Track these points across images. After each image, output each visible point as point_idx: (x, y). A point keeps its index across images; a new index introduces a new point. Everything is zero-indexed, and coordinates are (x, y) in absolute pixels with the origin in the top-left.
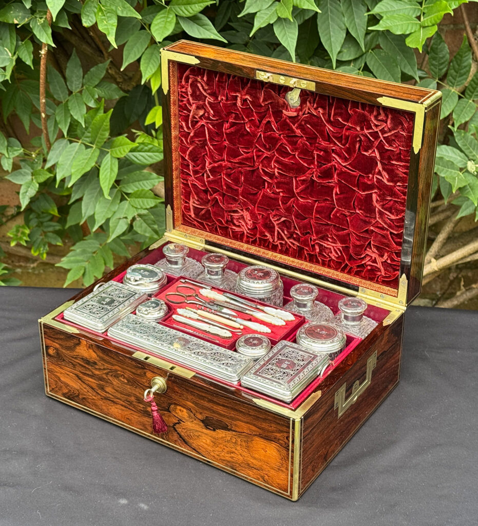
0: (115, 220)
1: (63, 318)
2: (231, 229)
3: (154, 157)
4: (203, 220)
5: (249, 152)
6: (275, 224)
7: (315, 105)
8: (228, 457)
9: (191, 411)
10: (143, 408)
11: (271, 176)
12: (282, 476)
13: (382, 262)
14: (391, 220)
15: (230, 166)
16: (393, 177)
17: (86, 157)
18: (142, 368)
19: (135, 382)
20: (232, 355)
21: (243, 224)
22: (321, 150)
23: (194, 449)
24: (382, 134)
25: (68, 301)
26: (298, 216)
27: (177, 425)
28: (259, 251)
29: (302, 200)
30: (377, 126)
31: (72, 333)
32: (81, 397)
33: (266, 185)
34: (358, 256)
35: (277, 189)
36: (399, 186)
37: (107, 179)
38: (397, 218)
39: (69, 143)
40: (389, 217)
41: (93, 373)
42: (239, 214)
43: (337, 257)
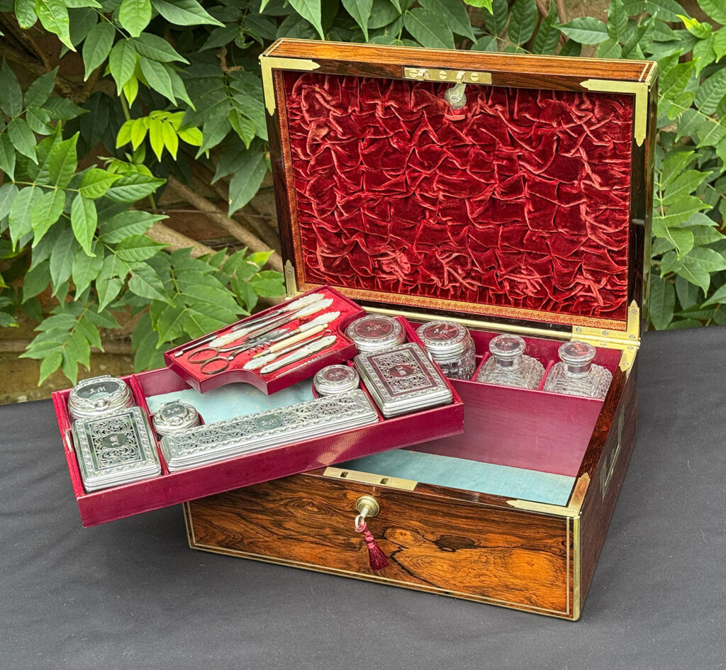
0: (102, 282)
2: (380, 278)
4: (338, 272)
5: (398, 175)
6: (444, 262)
7: (490, 102)
8: (476, 582)
9: (419, 533)
10: (344, 540)
11: (434, 202)
12: (557, 592)
13: (599, 290)
14: (608, 235)
15: (372, 196)
16: (607, 179)
18: (341, 489)
19: (330, 508)
21: (397, 268)
22: (503, 159)
23: (424, 581)
24: (588, 127)
26: (475, 248)
27: (397, 554)
28: (424, 302)
29: (480, 227)
30: (580, 118)
32: (246, 541)
33: (427, 214)
34: (565, 286)
35: (443, 217)
36: (616, 190)
38: (617, 230)
39: (17, 188)
40: (605, 231)
41: (263, 507)
42: (390, 258)
43: (535, 293)
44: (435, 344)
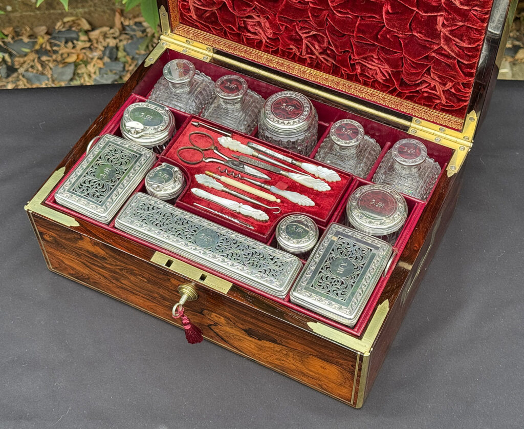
1: (55, 202)
2: (245, 36)
4: (208, 22)
6: (303, 36)
9: (231, 320)
12: (345, 390)
13: (443, 91)
14: (460, 48)
18: (164, 275)
19: (157, 283)
20: (274, 255)
21: (261, 31)
23: (235, 348)
25: (57, 169)
26: (332, 31)
27: (213, 326)
28: (282, 65)
29: (339, 15)
31: (71, 227)
32: (91, 280)
34: (412, 81)
36: (476, 10)
38: (470, 46)
40: (458, 44)
41: (103, 265)
42: (255, 21)
43: (384, 80)
44: (278, 121)
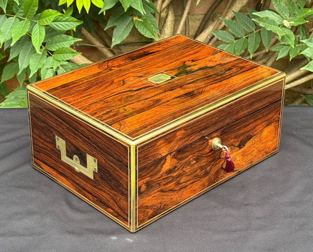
0: (44, 70)
3: (70, 25)
17: (21, 26)
37: (37, 40)
39: (6, 18)
